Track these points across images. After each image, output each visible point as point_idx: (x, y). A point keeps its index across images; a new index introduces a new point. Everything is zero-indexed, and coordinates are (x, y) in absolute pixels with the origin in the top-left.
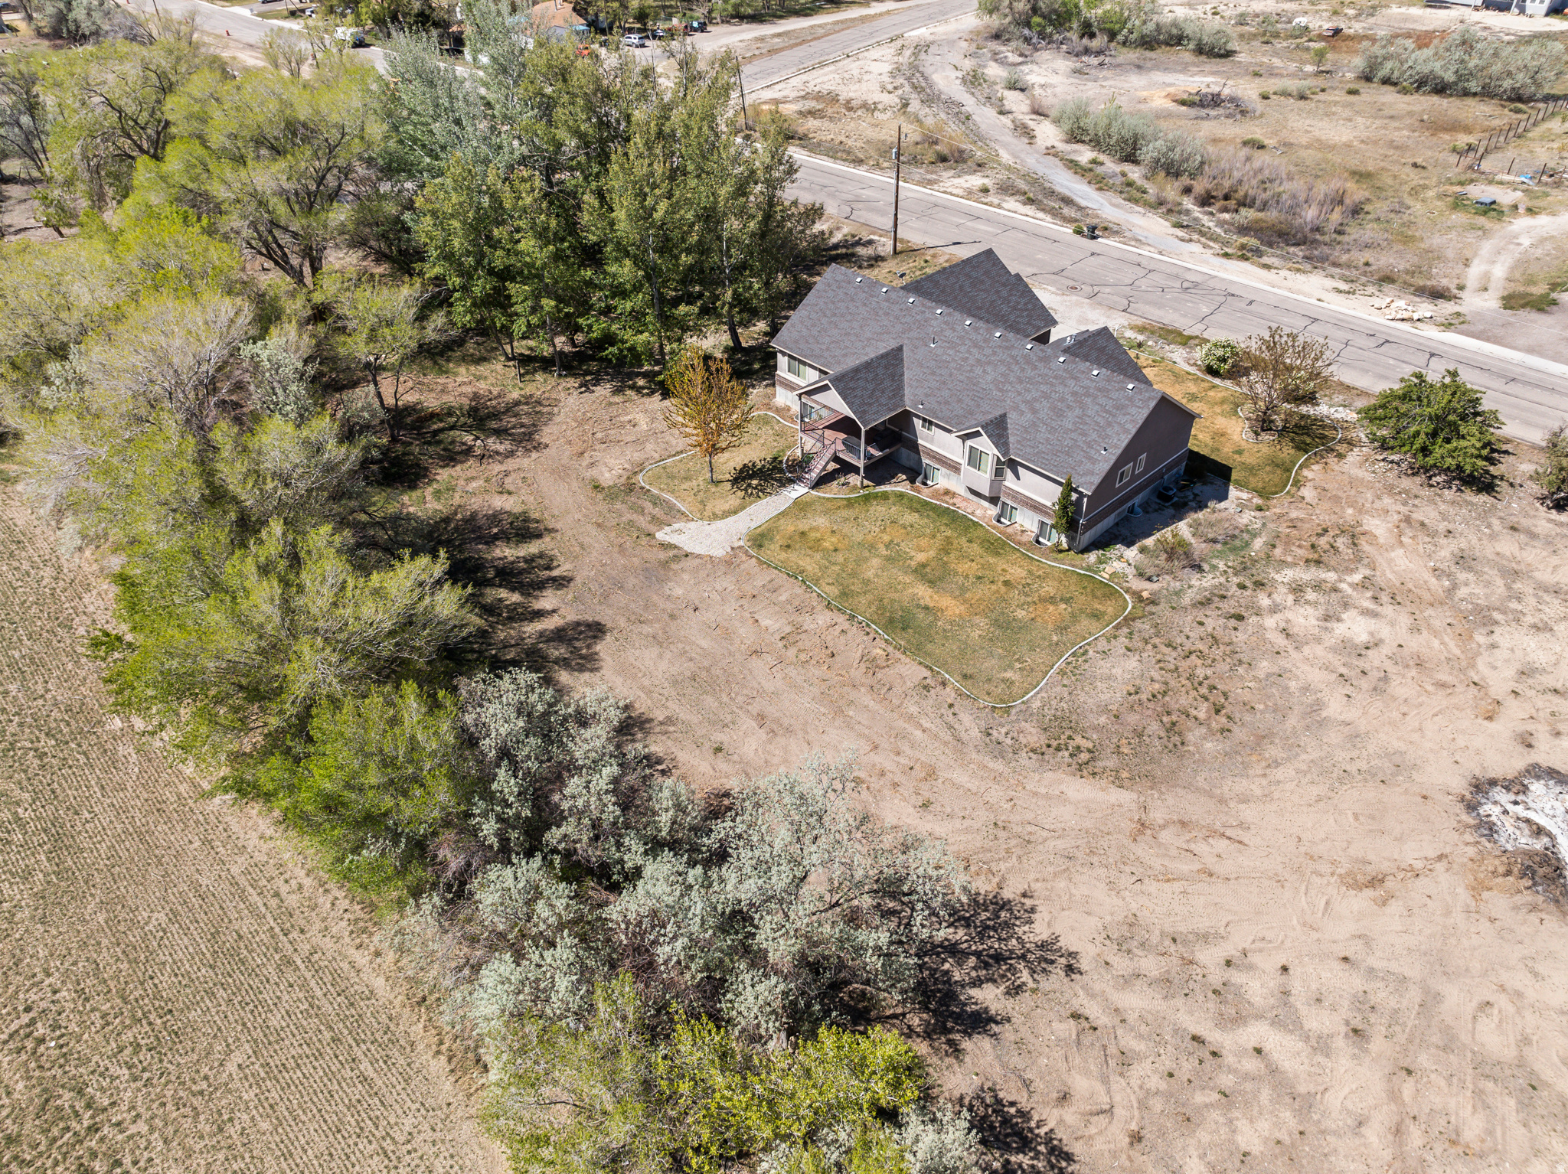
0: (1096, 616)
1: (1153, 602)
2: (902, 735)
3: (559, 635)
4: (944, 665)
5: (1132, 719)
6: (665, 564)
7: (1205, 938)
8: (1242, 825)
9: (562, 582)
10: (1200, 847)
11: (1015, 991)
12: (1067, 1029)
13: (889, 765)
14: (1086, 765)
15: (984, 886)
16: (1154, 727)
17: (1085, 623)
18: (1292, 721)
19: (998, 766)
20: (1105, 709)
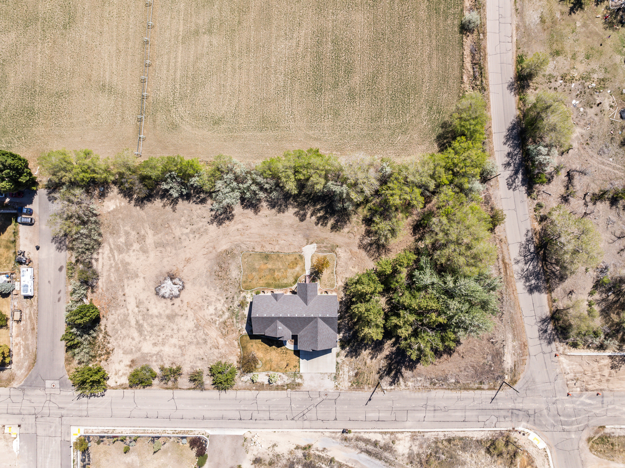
0: (244, 282)
1: (239, 292)
2: (249, 238)
3: (305, 215)
4: (255, 254)
5: (227, 265)
6: (308, 239)
7: (199, 238)
8: (204, 258)
9: (317, 224)
10: (207, 250)
11: (212, 215)
12: (204, 216)
13: (246, 232)
14: (227, 252)
15: (224, 225)
16: (223, 266)
17: (245, 279)
18: (209, 281)
19: (235, 243)
20: (231, 264)
